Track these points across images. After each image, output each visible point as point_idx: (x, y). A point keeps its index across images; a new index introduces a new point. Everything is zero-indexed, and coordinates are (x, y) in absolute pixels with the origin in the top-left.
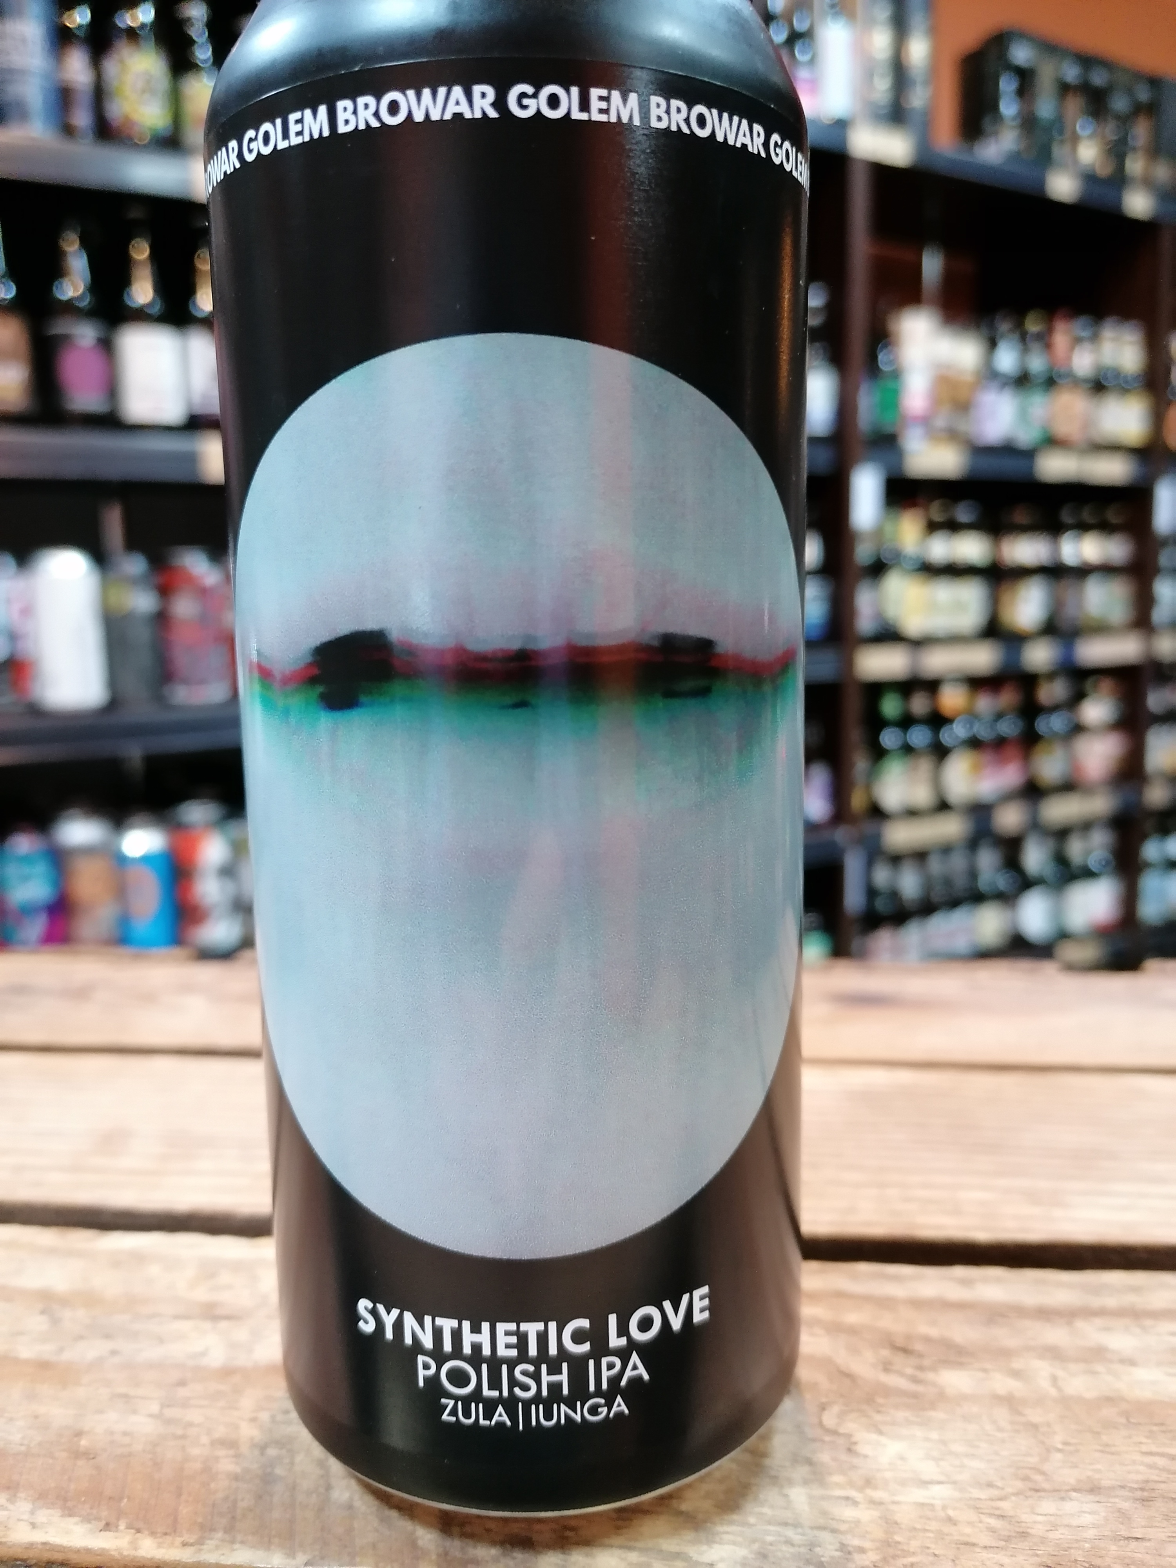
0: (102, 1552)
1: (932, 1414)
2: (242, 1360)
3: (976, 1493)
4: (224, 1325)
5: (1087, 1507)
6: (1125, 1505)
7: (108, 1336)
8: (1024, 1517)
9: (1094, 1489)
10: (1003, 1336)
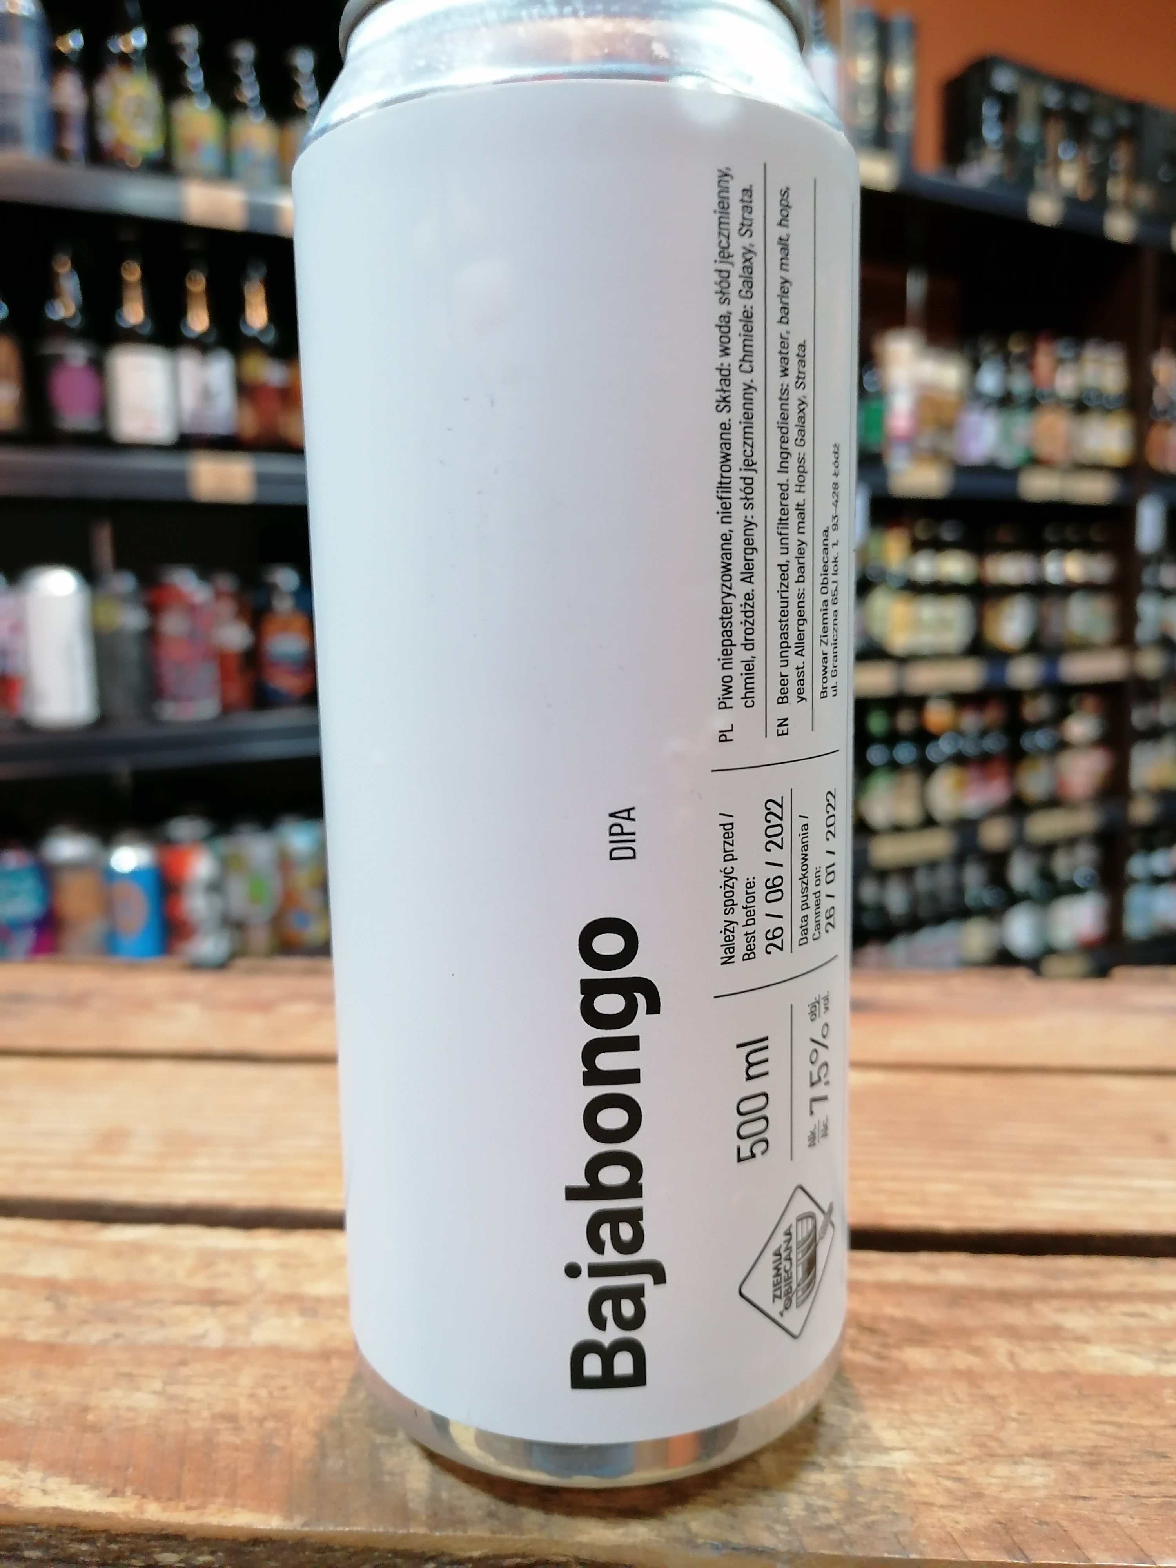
0: (110, 1516)
1: (896, 1387)
2: (240, 1341)
3: (935, 1458)
4: (222, 1309)
5: (1038, 1470)
6: (1075, 1468)
7: (111, 1320)
8: (981, 1479)
9: (1045, 1454)
10: (965, 1317)
